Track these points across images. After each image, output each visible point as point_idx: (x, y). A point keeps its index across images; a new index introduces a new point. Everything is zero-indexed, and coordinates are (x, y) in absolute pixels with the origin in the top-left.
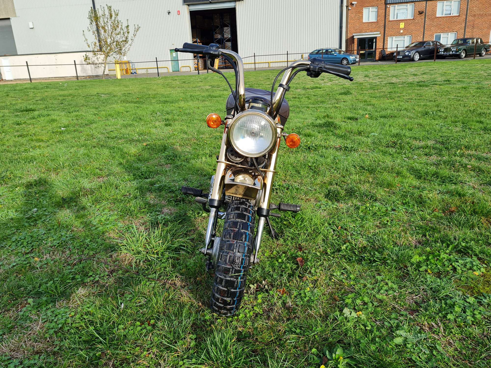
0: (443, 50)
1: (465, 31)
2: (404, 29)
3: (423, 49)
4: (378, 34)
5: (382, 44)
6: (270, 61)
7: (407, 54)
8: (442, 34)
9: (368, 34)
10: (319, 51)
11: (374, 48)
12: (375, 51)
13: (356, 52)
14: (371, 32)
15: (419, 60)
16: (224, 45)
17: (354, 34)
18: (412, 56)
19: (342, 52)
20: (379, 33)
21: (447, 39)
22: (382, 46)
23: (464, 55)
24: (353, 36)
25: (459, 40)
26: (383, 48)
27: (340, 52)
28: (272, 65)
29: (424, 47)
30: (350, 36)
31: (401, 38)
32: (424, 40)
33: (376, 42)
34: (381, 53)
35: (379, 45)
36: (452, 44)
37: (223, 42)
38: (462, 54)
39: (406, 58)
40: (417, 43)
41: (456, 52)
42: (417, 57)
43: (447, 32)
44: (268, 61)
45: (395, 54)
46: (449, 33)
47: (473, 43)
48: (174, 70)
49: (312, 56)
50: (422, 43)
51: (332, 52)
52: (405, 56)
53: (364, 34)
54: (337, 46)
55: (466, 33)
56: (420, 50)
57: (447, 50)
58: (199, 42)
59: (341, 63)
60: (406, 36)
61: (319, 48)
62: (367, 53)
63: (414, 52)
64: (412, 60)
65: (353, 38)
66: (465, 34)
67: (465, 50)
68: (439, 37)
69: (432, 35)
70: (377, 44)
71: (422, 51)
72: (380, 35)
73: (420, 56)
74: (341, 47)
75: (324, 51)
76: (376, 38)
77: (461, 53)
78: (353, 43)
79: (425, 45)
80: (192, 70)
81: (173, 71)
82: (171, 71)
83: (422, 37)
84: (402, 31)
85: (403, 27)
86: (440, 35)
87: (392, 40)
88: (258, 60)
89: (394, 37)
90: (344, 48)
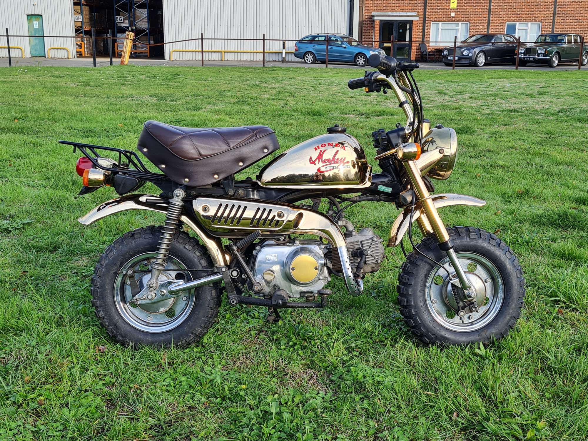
0: (523, 52)
1: (553, 22)
2: (457, 11)
3: (491, 47)
4: (413, 16)
5: (421, 34)
6: (223, 50)
7: (465, 53)
8: (517, 24)
9: (398, 14)
10: (315, 37)
11: (407, 39)
12: (410, 45)
13: (377, 44)
14: (402, 11)
15: (484, 65)
16: (134, 14)
17: (373, 13)
18: (474, 58)
19: (354, 44)
20: (415, 14)
21: (526, 32)
22: (421, 37)
23: (557, 62)
24: (373, 16)
25: (546, 35)
26: (423, 42)
27: (350, 42)
28: (227, 57)
29: (493, 43)
30: (366, 15)
31: (452, 26)
32: (490, 32)
33: (411, 29)
34: (419, 49)
35: (417, 35)
36: (535, 43)
37: (131, 7)
38: (554, 59)
39: (463, 61)
40: (479, 37)
41: (545, 55)
42: (481, 60)
43: (525, 21)
44: (220, 50)
45: (445, 53)
46: (529, 24)
47: (570, 42)
48: (34, 53)
49: (301, 45)
50: (487, 38)
51: (337, 41)
52: (462, 57)
53: (390, 13)
54: (346, 32)
55: (556, 26)
56: (486, 47)
57: (529, 51)
58: (84, 5)
59: (355, 62)
60: (460, 23)
61: (314, 33)
62: (396, 46)
63: (477, 50)
64: (474, 64)
65: (371, 19)
66: (553, 26)
67: (558, 53)
68: (512, 29)
69: (502, 25)
70: (414, 33)
71: (489, 51)
72: (417, 18)
73: (486, 59)
74: (351, 33)
75: (323, 39)
76: (411, 22)
77: (552, 58)
78: (373, 27)
79: (493, 41)
80: (71, 56)
81: (32, 56)
82: (28, 55)
83: (486, 26)
84: (453, 14)
85: (455, 7)
86: (515, 26)
87: (438, 29)
88: (208, 46)
89: (440, 23)
90: (356, 36)
